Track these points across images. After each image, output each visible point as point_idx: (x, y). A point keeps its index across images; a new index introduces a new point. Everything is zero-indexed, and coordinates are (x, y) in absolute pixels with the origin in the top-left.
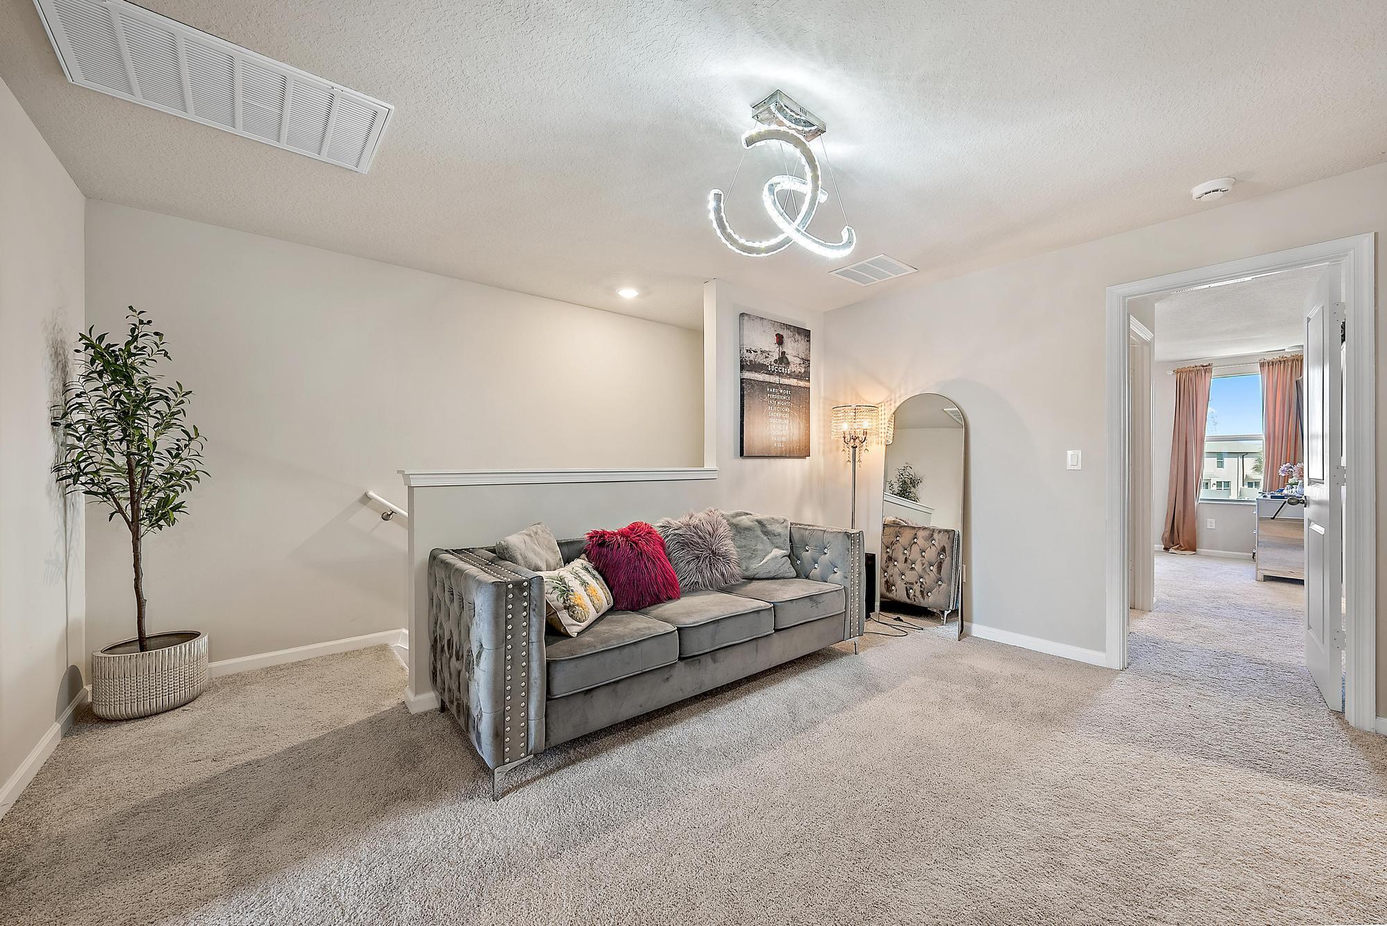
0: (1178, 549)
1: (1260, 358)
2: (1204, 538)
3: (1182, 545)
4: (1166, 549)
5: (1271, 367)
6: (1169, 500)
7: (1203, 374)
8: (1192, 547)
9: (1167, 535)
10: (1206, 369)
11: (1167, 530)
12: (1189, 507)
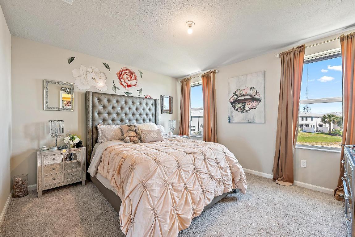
0: (281, 180)
1: (340, 35)
2: (299, 173)
3: (284, 178)
4: (274, 179)
5: (350, 40)
6: (276, 145)
7: (299, 53)
8: (291, 180)
9: (275, 169)
10: (301, 50)
11: (275, 166)
12: (289, 151)
